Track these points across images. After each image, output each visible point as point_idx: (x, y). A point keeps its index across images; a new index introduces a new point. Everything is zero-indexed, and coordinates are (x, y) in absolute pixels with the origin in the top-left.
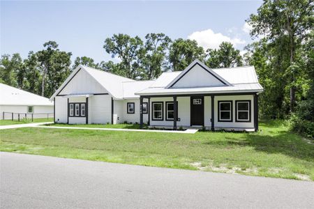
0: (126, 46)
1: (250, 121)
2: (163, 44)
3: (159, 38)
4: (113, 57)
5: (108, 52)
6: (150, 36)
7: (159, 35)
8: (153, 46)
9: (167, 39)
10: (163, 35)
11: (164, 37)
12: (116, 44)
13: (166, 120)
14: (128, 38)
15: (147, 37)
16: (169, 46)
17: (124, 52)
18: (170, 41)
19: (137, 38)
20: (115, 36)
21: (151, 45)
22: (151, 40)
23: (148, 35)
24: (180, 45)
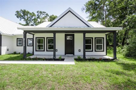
0: (27, 16)
1: (104, 51)
2: (45, 17)
3: (43, 13)
4: (20, 20)
5: (18, 18)
6: (39, 12)
7: (43, 12)
8: (40, 17)
9: (47, 15)
10: (45, 13)
11: (46, 14)
12: (22, 14)
13: (47, 51)
14: (29, 12)
15: (37, 12)
16: (48, 18)
17: (26, 18)
18: (48, 16)
19: (33, 13)
20: (22, 10)
21: (40, 16)
22: (39, 14)
23: (38, 11)
24: (53, 17)
